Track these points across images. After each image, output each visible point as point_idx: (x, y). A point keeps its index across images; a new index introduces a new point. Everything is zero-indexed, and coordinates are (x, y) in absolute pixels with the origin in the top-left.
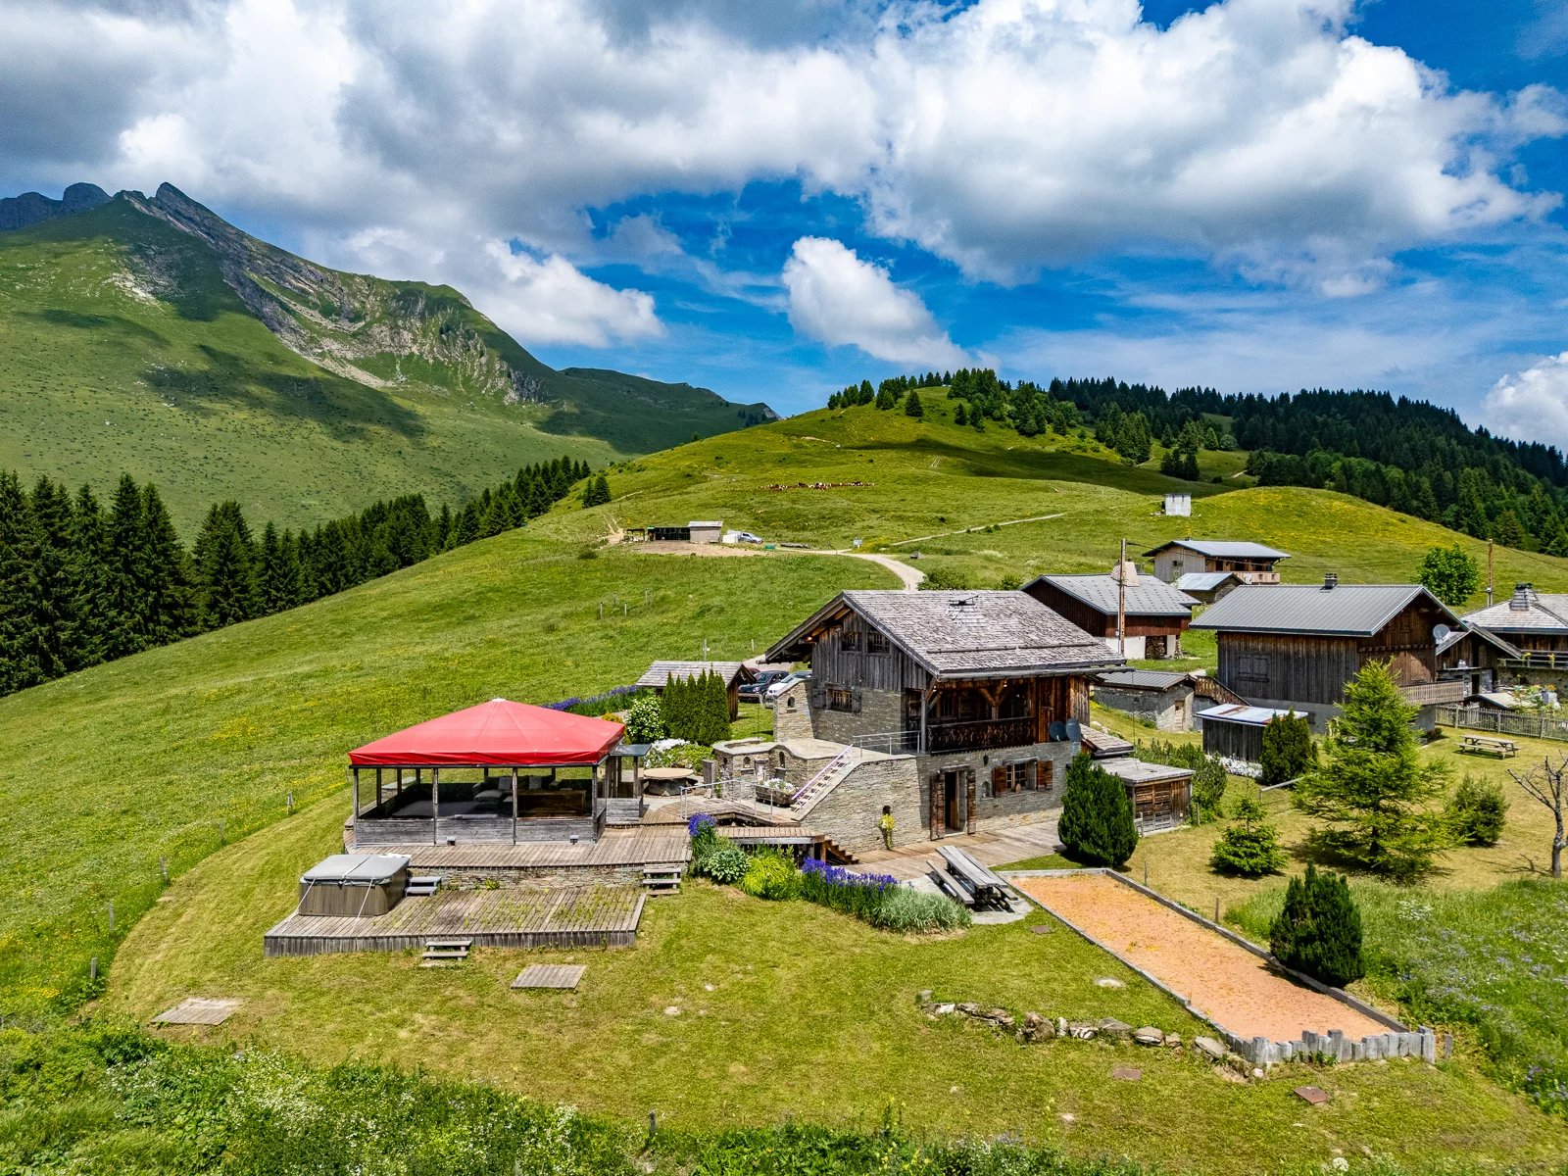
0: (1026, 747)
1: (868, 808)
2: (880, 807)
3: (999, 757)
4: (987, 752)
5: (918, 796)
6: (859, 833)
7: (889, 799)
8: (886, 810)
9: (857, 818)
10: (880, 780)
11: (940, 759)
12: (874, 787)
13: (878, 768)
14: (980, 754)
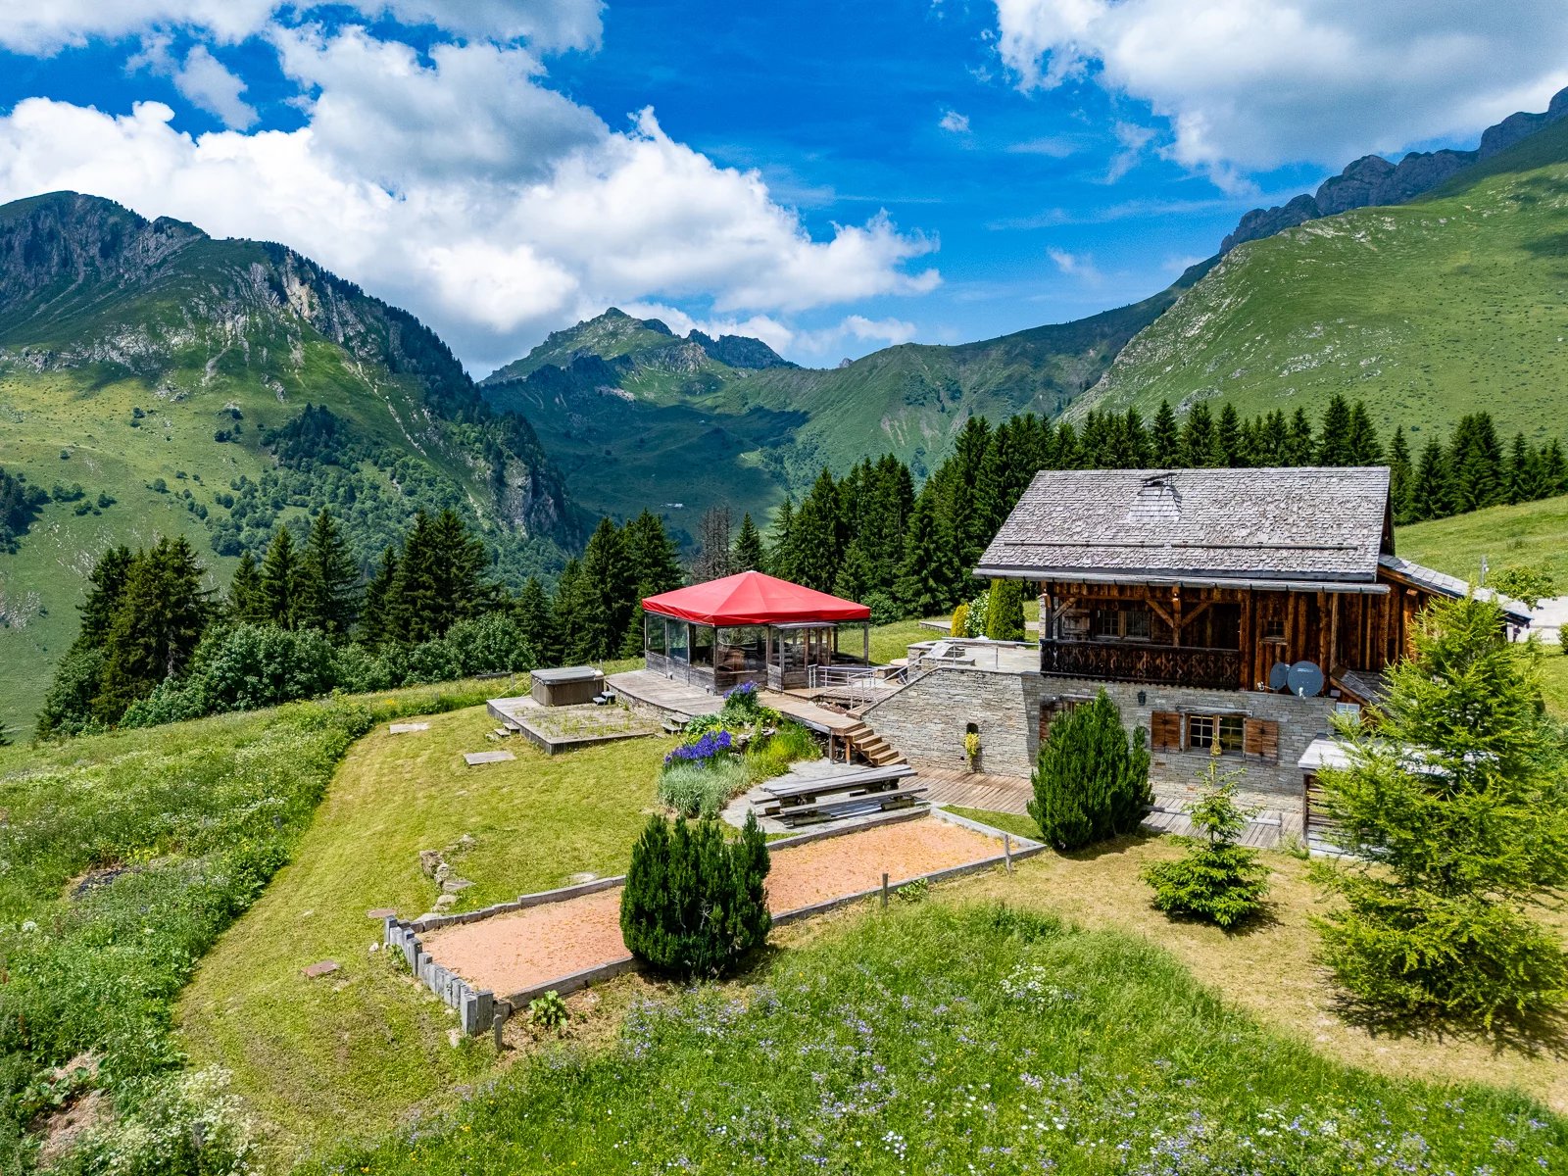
0: (1229, 693)
1: (949, 721)
2: (963, 723)
3: (1166, 698)
4: (1145, 688)
5: (1024, 724)
6: (936, 746)
7: (977, 716)
8: (972, 728)
9: (935, 728)
10: (967, 692)
11: (1059, 683)
12: (957, 698)
13: (964, 678)
14: (1133, 689)
